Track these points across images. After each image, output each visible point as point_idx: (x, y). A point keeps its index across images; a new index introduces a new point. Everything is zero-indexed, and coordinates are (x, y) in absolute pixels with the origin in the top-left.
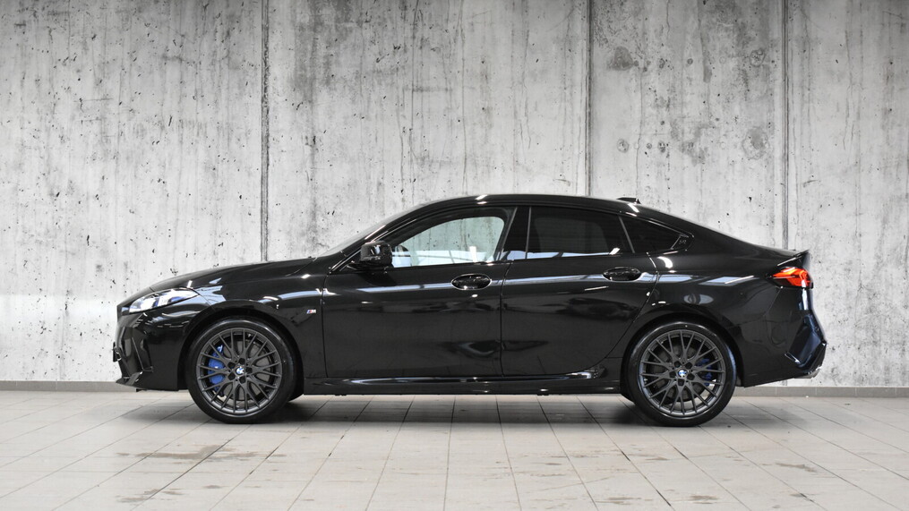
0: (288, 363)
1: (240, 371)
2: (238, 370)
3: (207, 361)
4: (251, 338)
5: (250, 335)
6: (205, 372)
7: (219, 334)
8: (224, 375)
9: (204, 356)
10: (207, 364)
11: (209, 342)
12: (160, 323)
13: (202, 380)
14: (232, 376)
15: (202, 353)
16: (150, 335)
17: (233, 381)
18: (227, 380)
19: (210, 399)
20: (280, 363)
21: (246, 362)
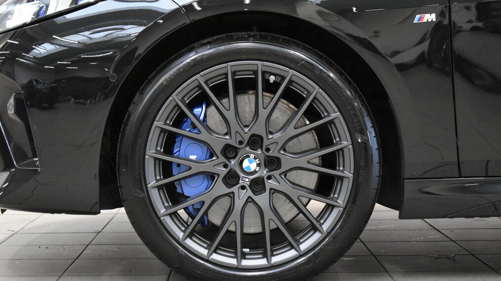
0: (365, 145)
1: (250, 164)
2: (246, 163)
3: (170, 142)
4: (277, 85)
5: (272, 79)
6: (166, 169)
7: (200, 78)
8: (211, 177)
9: (163, 131)
10: (169, 149)
11: (176, 97)
12: (50, 58)
13: (159, 188)
14: (232, 179)
15: (158, 123)
16: (29, 87)
17: (235, 189)
18: (220, 188)
19: (181, 235)
20: (346, 143)
21: (266, 143)
